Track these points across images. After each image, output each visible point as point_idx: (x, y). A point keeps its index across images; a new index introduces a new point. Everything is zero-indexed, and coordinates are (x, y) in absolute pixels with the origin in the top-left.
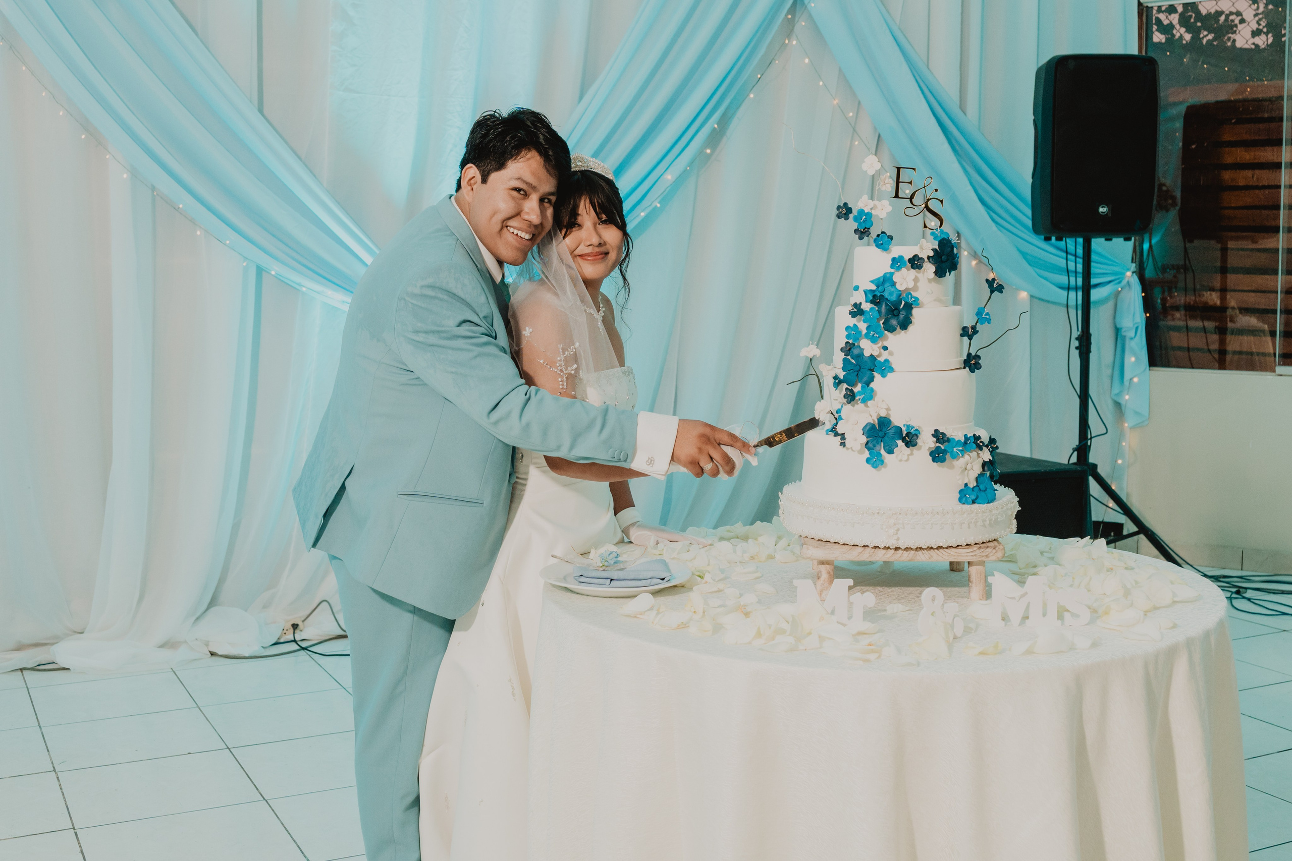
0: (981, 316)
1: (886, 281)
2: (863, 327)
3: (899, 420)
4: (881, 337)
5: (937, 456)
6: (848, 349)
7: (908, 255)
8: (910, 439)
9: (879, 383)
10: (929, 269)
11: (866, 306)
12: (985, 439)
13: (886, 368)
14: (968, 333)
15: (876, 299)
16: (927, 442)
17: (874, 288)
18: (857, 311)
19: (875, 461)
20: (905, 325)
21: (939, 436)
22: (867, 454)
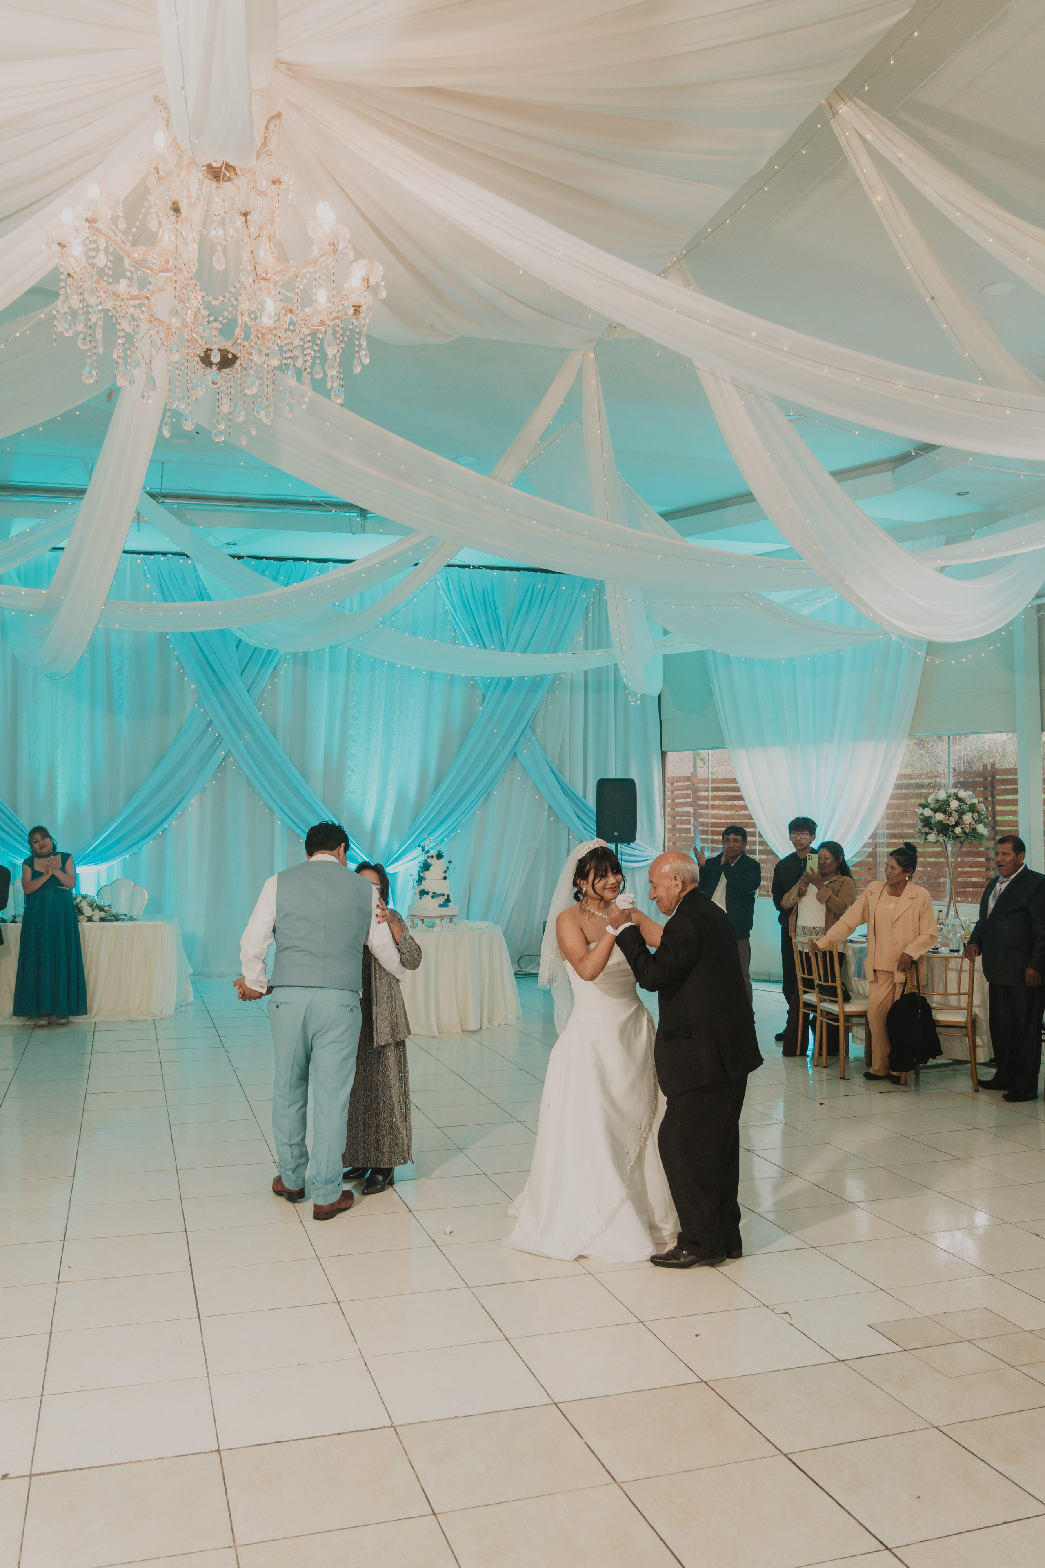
0: (448, 868)
1: (426, 861)
2: (421, 870)
3: (426, 890)
4: (423, 872)
5: (433, 897)
6: (419, 875)
7: (430, 855)
8: (427, 893)
9: (423, 882)
10: (435, 858)
11: (422, 866)
12: (446, 894)
13: (425, 879)
14: (445, 872)
15: (424, 864)
16: (431, 894)
17: (423, 862)
18: (420, 867)
19: (421, 898)
20: (428, 870)
21: (434, 893)
22: (419, 896)
